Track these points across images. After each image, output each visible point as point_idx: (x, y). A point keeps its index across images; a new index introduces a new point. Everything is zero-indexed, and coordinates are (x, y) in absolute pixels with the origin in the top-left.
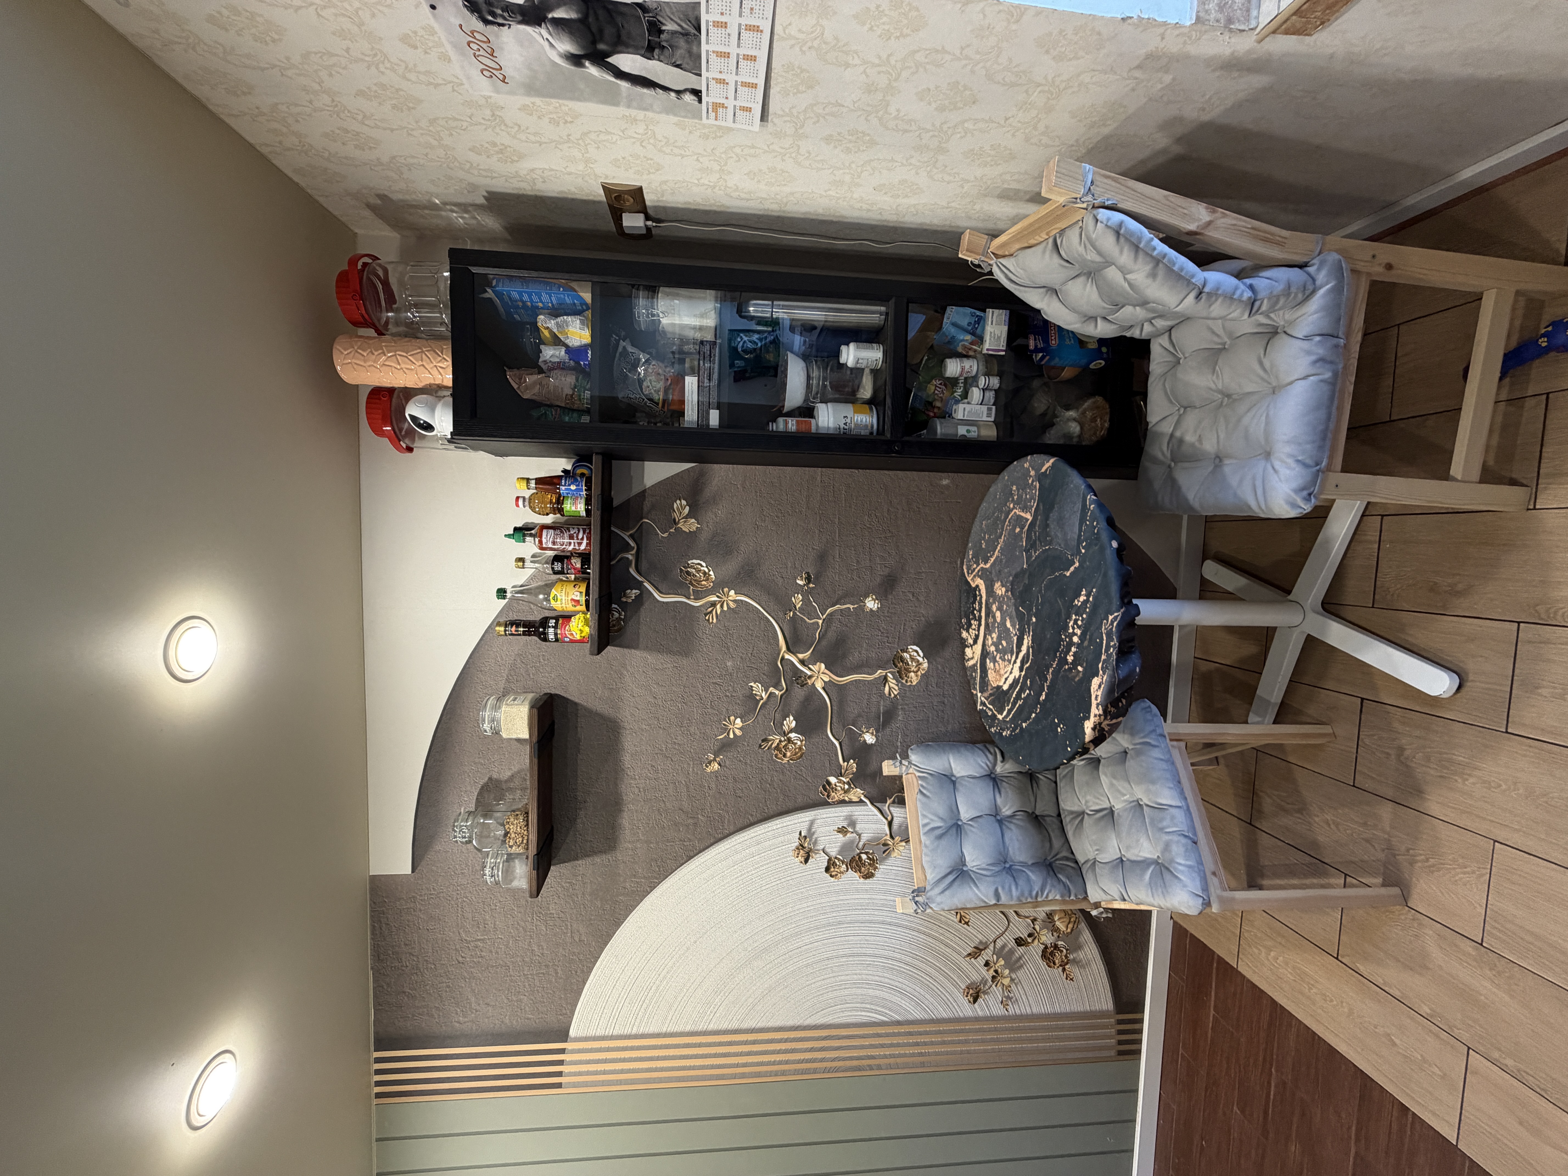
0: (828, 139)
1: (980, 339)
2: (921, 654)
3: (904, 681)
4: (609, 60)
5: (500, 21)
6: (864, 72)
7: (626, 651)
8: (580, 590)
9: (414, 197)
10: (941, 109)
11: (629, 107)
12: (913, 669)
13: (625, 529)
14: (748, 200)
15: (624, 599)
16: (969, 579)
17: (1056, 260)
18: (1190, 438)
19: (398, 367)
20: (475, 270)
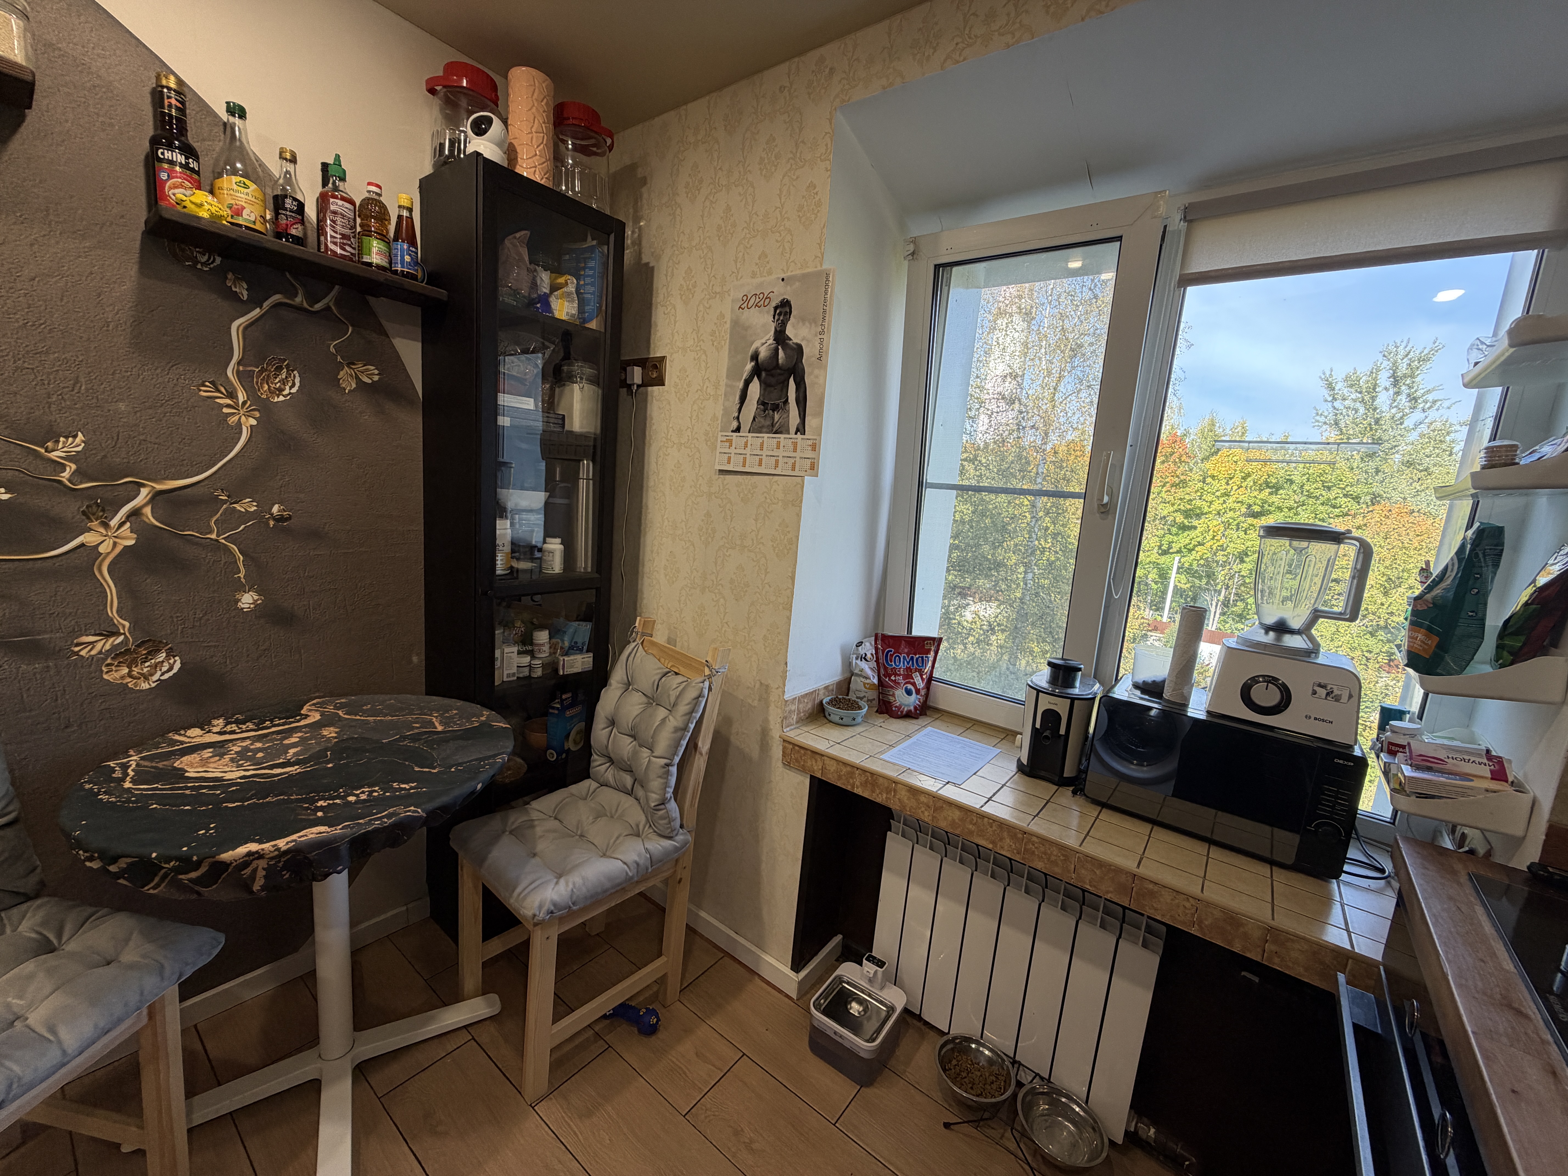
0: (708, 515)
1: (567, 654)
2: (166, 676)
3: (109, 661)
4: (756, 378)
5: (776, 317)
6: (753, 531)
7: (135, 256)
8: (258, 224)
9: (646, 207)
10: (732, 581)
11: (727, 385)
12: (136, 671)
13: (338, 301)
14: (657, 463)
15: (230, 276)
16: (305, 708)
17: (657, 677)
18: (539, 830)
19: (534, 130)
20: (612, 237)
